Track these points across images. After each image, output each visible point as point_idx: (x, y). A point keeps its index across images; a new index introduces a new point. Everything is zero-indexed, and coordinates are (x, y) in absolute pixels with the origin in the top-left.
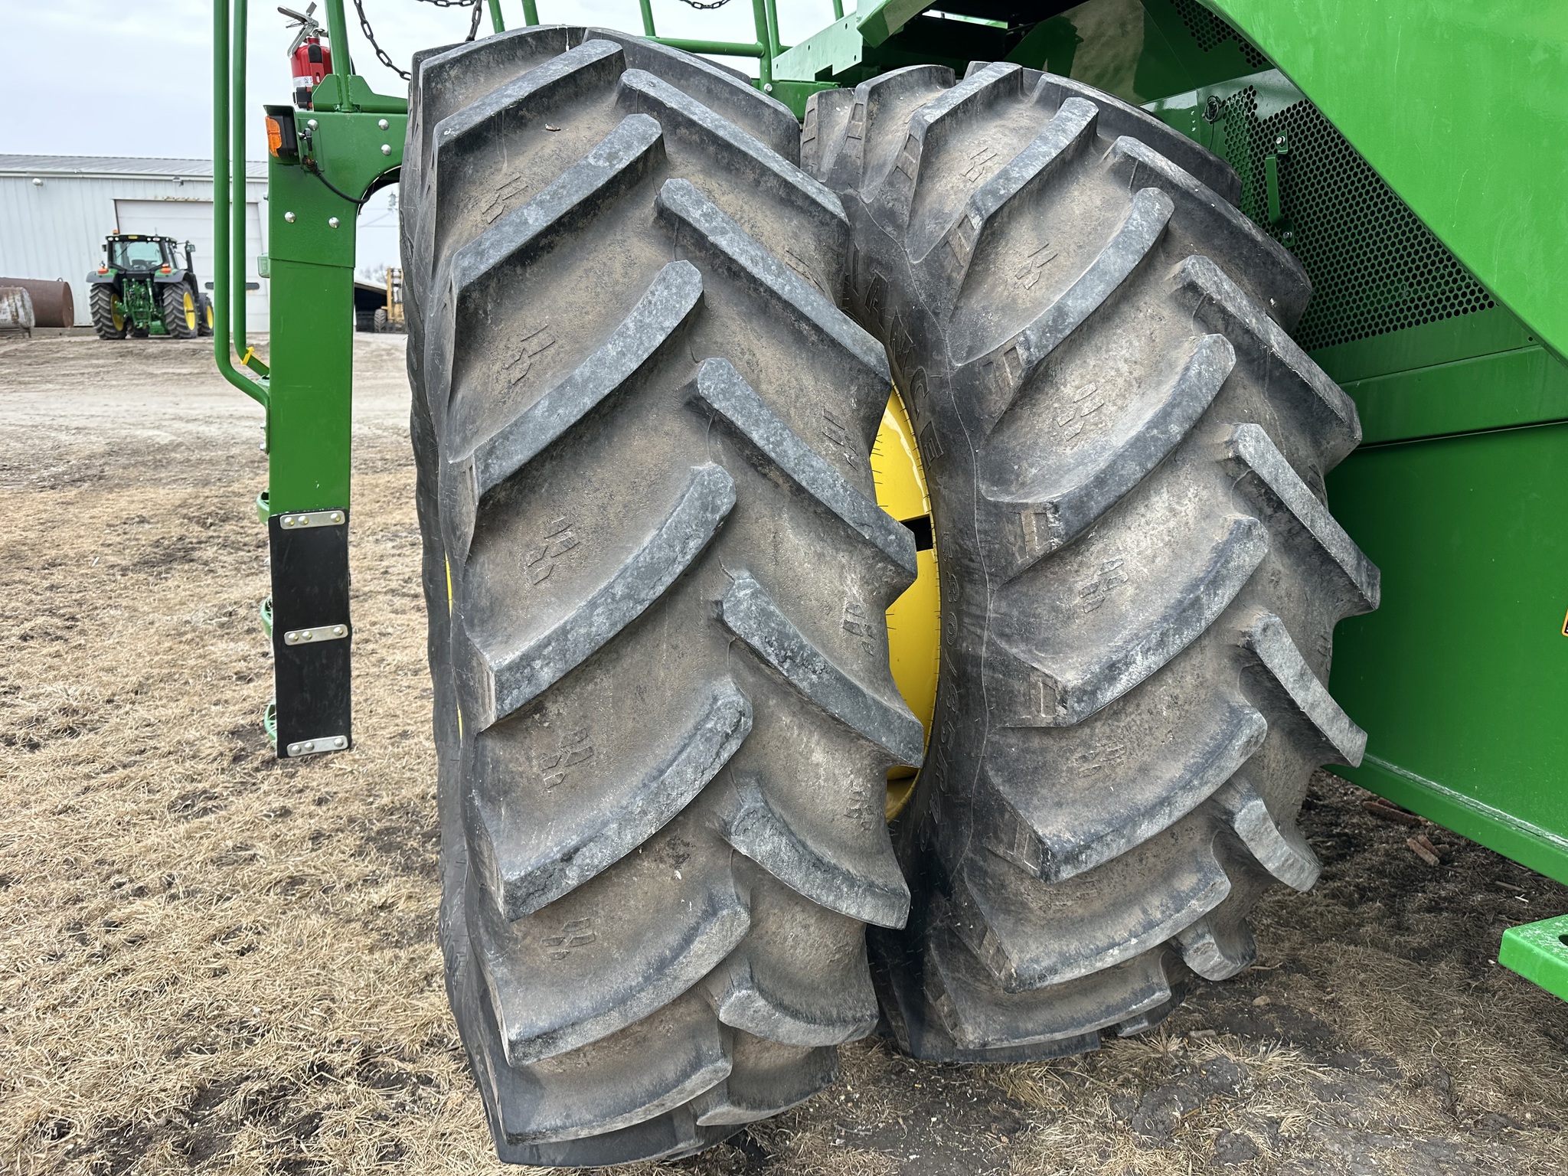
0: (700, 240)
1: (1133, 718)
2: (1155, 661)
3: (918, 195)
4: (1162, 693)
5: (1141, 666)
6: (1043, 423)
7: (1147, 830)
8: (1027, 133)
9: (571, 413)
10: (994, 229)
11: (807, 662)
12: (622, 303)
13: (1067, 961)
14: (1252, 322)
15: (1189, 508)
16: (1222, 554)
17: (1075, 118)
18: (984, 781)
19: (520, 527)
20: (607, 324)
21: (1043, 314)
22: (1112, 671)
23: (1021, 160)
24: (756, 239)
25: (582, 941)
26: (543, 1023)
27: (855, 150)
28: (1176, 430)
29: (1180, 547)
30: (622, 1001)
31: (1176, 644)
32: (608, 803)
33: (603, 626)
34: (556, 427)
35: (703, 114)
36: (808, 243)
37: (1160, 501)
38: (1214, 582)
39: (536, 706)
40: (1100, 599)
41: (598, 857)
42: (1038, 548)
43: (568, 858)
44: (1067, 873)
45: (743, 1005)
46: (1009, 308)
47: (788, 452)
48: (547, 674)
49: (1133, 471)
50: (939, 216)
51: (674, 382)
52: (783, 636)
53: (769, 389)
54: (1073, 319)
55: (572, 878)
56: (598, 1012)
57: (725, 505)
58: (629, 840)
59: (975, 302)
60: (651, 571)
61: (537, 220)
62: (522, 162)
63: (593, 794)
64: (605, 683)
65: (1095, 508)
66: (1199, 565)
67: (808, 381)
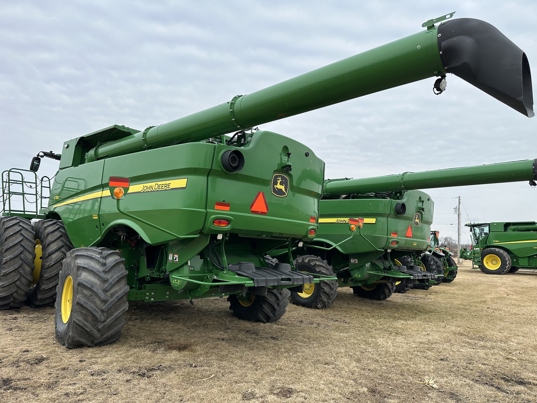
0: (23, 235)
1: (53, 268)
2: (54, 263)
3: (44, 232)
4: (55, 266)
5: (53, 263)
6: (49, 248)
7: (53, 275)
8: (54, 228)
9: (12, 245)
10: (48, 235)
11: (27, 260)
12: (17, 239)
13: (47, 287)
14: (66, 242)
15: (58, 254)
16: (60, 257)
17: (57, 227)
18: (42, 274)
19: (8, 251)
20: (16, 240)
21: (49, 241)
22: (50, 264)
23: (51, 230)
24: (28, 235)
25: (7, 278)
26: (3, 284)
27: (41, 227)
28: (57, 249)
29: (57, 256)
30: (10, 282)
31: (55, 262)
32: (11, 268)
33: (13, 257)
34: (11, 246)
35: (25, 227)
36: (32, 235)
37: (56, 253)
38: (59, 258)
39: (7, 262)
40: (51, 260)
41: (10, 271)
42: (47, 256)
43: (8, 271)
44: (46, 279)
45: (19, 283)
46: (48, 240)
47: (27, 248)
48: (8, 260)
49: (54, 251)
50: (45, 233)
51: (20, 243)
52: (25, 259)
53: (27, 244)
54: (51, 241)
55: (8, 272)
56: (8, 283)
57: (22, 251)
58: (12, 270)
59: (46, 240)
60: (16, 254)
61: (12, 233)
62: (11, 229)
63: (10, 268)
64: (12, 261)
65: (50, 253)
66: (58, 257)
67: (30, 244)
